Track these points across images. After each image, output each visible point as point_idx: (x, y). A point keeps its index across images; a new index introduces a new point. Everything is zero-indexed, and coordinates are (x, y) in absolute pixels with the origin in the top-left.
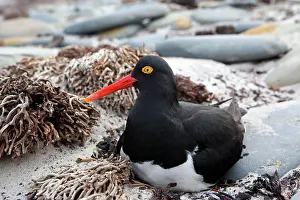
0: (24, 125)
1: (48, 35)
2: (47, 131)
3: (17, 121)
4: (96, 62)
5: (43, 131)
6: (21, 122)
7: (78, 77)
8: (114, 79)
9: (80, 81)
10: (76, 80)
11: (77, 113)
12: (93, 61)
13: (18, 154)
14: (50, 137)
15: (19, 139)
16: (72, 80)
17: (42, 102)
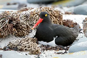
0: (7, 27)
1: (15, 4)
2: (13, 30)
3: (5, 26)
4: (32, 12)
5: (12, 29)
6: (6, 26)
7: (25, 17)
8: (38, 18)
9: (26, 19)
10: (24, 19)
11: (23, 26)
12: (31, 12)
13: (5, 35)
14: (14, 32)
15: (5, 31)
16: (23, 18)
17: (12, 21)
